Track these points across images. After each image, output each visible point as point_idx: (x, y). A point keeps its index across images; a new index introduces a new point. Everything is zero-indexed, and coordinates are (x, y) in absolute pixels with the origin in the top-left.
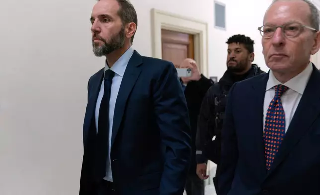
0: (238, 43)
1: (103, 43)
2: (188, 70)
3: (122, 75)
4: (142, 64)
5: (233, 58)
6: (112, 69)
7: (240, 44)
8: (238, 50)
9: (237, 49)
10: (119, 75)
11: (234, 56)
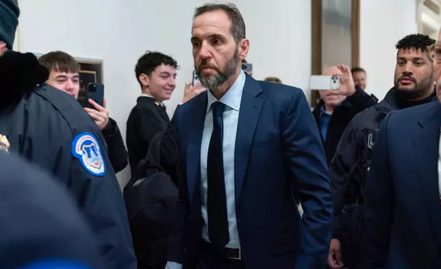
0: (420, 50)
1: (215, 72)
2: (333, 78)
3: (238, 109)
4: (262, 93)
5: (411, 73)
6: (221, 101)
7: (422, 51)
8: (419, 61)
9: (418, 59)
10: (233, 109)
11: (412, 71)
